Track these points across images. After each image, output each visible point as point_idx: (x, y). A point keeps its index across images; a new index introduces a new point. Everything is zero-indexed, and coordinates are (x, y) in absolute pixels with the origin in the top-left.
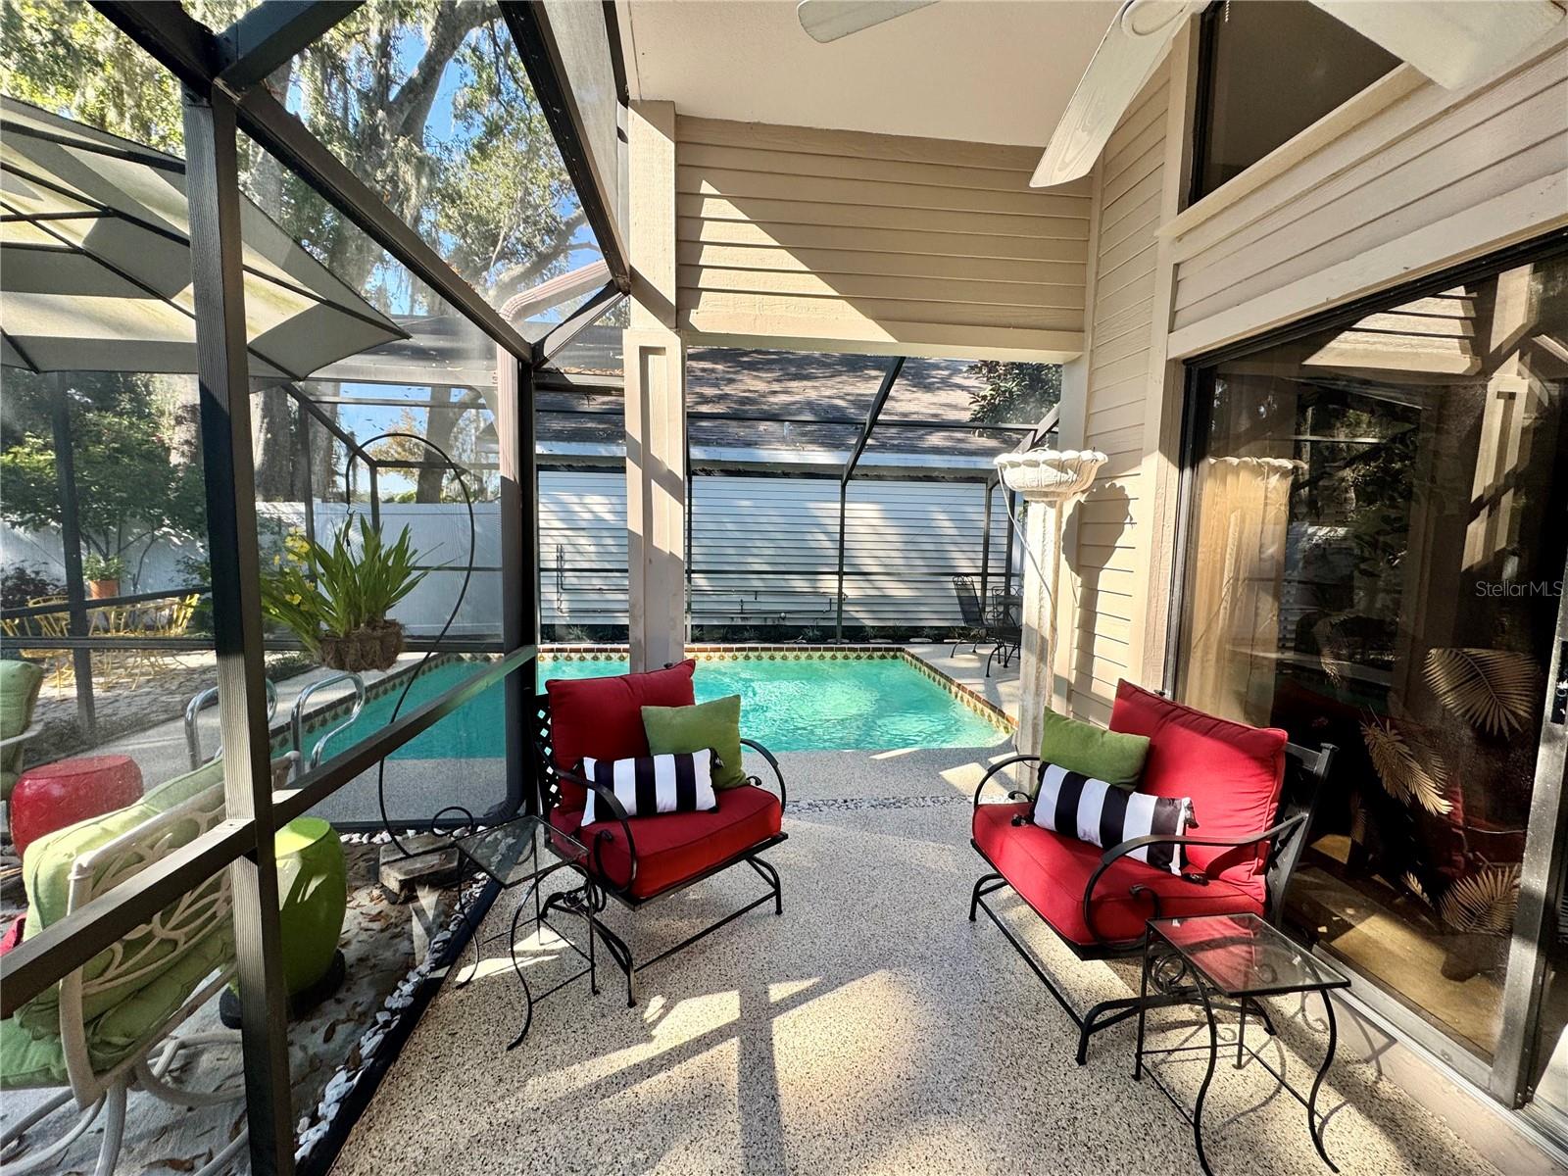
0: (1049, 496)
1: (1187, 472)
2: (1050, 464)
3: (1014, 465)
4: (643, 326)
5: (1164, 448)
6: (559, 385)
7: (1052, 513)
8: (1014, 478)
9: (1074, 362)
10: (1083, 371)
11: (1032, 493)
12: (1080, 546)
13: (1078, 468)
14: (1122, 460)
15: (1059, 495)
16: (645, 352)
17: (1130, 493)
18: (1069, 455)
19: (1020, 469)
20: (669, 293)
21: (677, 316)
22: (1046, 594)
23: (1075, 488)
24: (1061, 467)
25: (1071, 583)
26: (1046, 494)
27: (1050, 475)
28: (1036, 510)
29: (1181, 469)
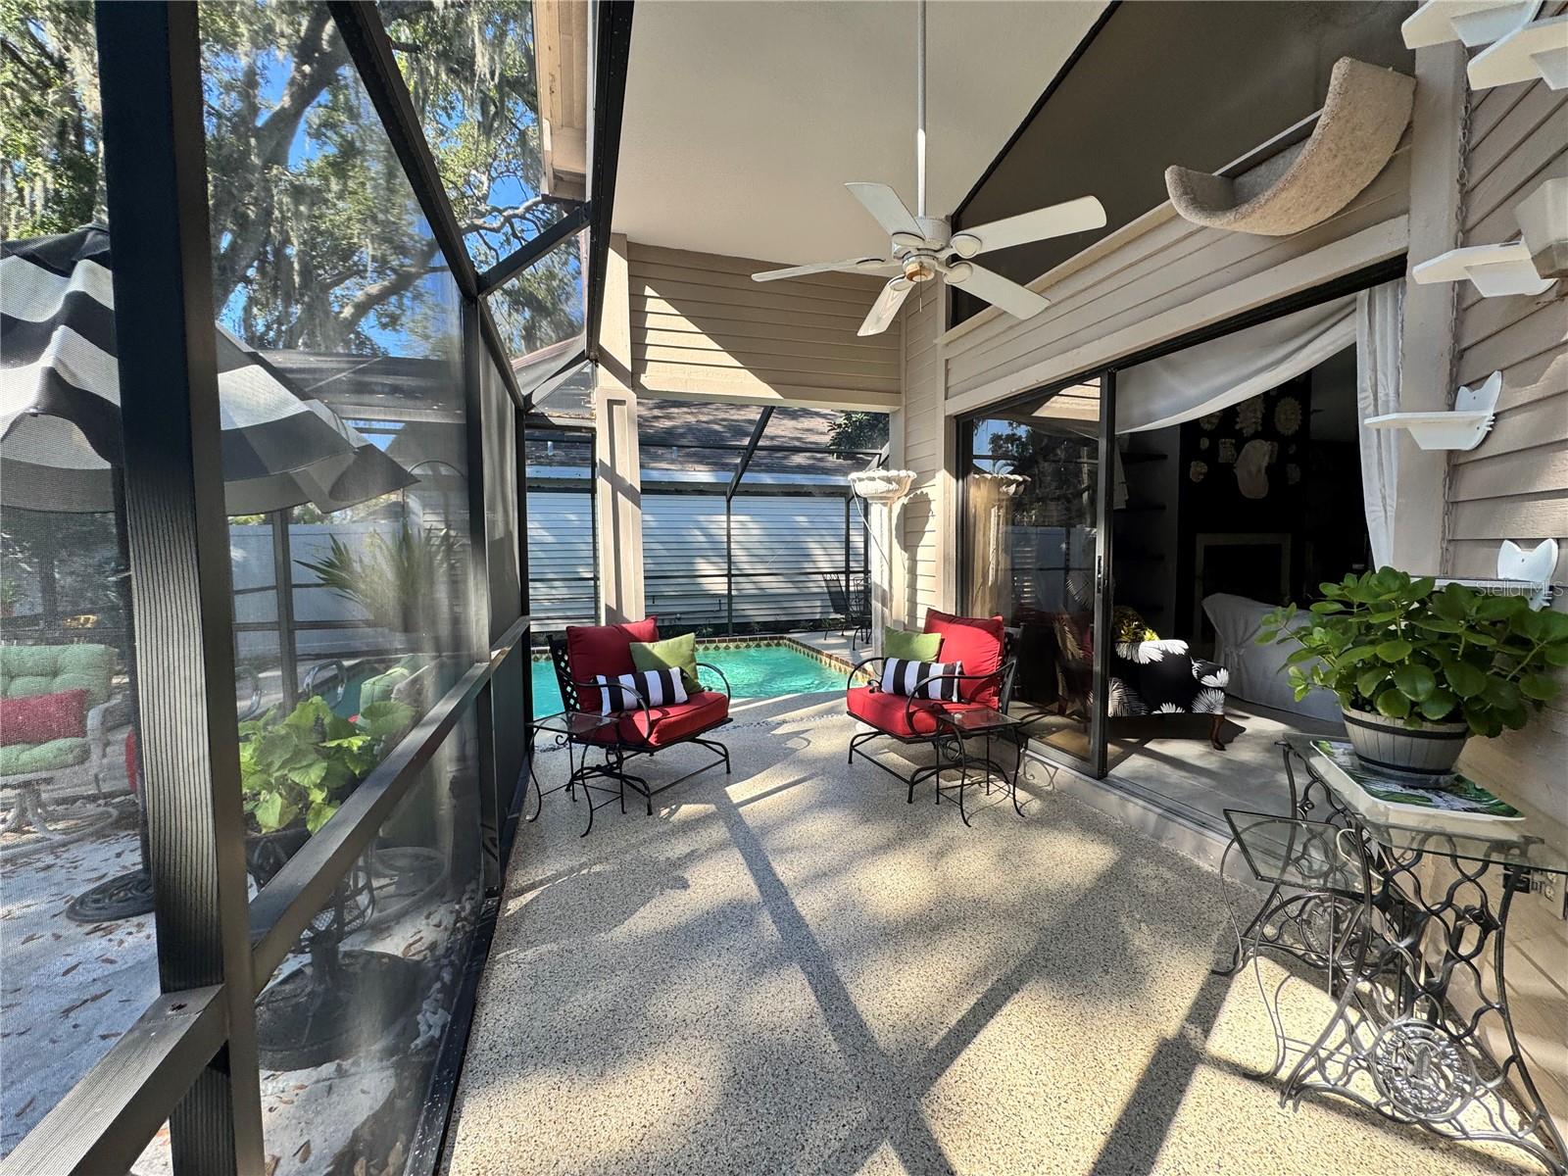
0: (884, 499)
1: (960, 482)
2: (882, 479)
3: (861, 480)
4: (607, 383)
5: (947, 468)
6: (542, 423)
7: (886, 510)
8: (861, 488)
9: (894, 412)
10: (901, 418)
11: (873, 498)
12: (906, 533)
13: (899, 481)
14: (924, 476)
15: (889, 498)
16: (611, 403)
17: (931, 497)
18: (893, 473)
19: (866, 482)
20: (626, 361)
21: (632, 378)
22: (884, 563)
23: (898, 494)
24: (889, 480)
25: (900, 557)
26: (881, 498)
27: (882, 486)
28: (875, 509)
29: (957, 480)
